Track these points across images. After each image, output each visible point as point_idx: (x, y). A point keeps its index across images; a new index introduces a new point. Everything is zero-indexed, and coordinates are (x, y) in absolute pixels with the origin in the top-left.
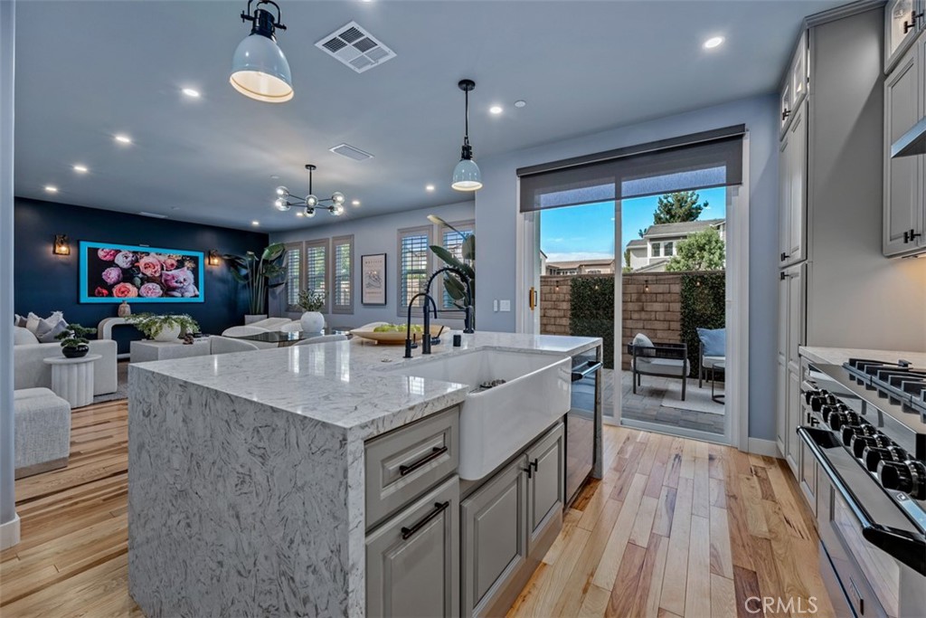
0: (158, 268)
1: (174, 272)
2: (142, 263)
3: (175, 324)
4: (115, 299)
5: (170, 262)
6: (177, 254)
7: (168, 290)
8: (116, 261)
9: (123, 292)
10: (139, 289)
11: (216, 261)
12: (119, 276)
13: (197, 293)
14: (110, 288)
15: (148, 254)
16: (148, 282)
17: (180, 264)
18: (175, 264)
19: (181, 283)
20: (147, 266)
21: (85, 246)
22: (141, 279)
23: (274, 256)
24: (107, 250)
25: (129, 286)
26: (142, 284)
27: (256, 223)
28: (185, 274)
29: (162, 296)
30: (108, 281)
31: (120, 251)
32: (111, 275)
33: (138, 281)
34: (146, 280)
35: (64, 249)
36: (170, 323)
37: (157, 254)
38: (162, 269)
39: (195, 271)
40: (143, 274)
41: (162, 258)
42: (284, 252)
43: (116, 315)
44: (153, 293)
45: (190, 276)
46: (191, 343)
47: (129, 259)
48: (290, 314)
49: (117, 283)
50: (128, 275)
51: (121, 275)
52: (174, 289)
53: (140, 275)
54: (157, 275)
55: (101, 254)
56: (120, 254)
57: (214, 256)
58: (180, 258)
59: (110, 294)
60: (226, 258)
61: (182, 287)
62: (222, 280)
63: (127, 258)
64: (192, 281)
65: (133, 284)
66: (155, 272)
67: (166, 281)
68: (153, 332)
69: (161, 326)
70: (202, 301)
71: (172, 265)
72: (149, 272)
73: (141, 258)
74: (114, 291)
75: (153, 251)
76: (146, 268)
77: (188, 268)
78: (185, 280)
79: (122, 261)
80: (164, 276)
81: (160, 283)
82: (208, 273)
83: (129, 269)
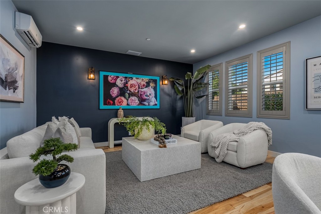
0: (137, 87)
1: (145, 90)
2: (129, 85)
3: (150, 126)
4: (116, 107)
5: (143, 83)
6: (146, 78)
7: (142, 101)
8: (117, 83)
9: (120, 102)
10: (127, 100)
11: (166, 82)
12: (118, 93)
13: (156, 103)
14: (114, 99)
15: (132, 78)
16: (132, 96)
17: (148, 84)
18: (145, 84)
19: (148, 96)
20: (132, 86)
21: (102, 74)
22: (129, 94)
23: (200, 76)
24: (112, 76)
25: (123, 98)
26: (129, 97)
27: (193, 51)
28: (150, 91)
29: (139, 105)
30: (113, 95)
31: (119, 77)
32: (115, 91)
33: (127, 95)
34: (132, 94)
35: (92, 76)
36: (148, 126)
37: (136, 78)
38: (139, 88)
39: (155, 89)
40: (130, 91)
41: (139, 81)
42: (205, 74)
43: (116, 116)
44: (134, 102)
45: (153, 92)
46: (165, 147)
47: (123, 82)
48: (210, 117)
49: (117, 97)
50: (123, 92)
51: (119, 92)
52: (145, 100)
53: (128, 92)
54: (136, 91)
55: (110, 79)
56: (119, 79)
57: (165, 79)
58: (148, 81)
59: (114, 104)
60: (171, 80)
61: (149, 99)
62: (169, 95)
63: (122, 81)
64: (154, 95)
65: (125, 97)
66: (135, 90)
67: (141, 95)
68: (136, 133)
69: (141, 128)
70: (159, 108)
71: (144, 85)
72: (132, 90)
73: (129, 81)
74: (116, 101)
75: (134, 77)
76: (131, 87)
77: (152, 87)
78: (150, 94)
79: (119, 83)
80: (140, 92)
81: (138, 97)
82: (162, 90)
83: (123, 88)
